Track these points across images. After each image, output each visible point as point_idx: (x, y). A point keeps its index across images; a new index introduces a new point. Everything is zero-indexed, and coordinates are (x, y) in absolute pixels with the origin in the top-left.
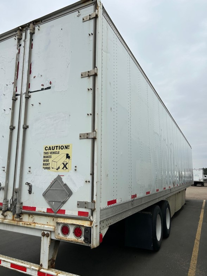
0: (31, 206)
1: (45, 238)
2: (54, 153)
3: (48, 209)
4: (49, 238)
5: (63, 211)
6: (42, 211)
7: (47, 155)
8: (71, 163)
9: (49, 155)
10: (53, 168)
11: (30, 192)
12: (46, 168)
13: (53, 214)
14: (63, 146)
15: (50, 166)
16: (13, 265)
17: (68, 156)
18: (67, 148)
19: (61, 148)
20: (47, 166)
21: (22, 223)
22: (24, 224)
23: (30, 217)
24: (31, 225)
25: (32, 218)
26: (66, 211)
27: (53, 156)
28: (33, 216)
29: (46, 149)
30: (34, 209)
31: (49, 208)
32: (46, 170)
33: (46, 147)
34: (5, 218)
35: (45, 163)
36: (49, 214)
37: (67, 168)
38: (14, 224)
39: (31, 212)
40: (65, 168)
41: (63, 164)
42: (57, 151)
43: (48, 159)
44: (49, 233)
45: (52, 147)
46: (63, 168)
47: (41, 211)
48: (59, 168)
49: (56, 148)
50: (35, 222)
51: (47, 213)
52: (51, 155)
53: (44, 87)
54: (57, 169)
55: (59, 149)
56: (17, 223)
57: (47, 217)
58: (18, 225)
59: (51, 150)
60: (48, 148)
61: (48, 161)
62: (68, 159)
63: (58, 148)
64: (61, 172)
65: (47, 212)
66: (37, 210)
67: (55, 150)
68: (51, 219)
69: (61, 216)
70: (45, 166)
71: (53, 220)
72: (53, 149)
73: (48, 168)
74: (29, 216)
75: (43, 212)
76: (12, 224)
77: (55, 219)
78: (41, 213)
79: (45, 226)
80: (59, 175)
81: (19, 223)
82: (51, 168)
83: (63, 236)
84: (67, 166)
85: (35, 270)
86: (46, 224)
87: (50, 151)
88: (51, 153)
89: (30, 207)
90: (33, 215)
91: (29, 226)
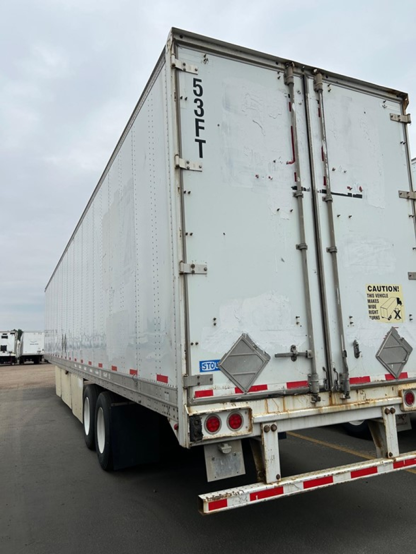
0: (362, 376)
1: (390, 415)
2: (381, 296)
3: (386, 375)
4: (394, 414)
5: (405, 375)
6: (380, 380)
7: (372, 298)
8: (405, 311)
9: (375, 298)
10: (383, 318)
11: (357, 355)
12: (374, 318)
13: (394, 381)
14: (391, 287)
15: (379, 314)
16: (354, 474)
17: (399, 302)
18: (396, 290)
19: (389, 289)
20: (375, 315)
21: (355, 405)
22: (357, 406)
23: (359, 393)
24: (368, 403)
25: (363, 394)
26: (408, 374)
27: (380, 299)
28: (364, 390)
29: (370, 289)
30: (367, 379)
31: (388, 373)
32: (374, 320)
33: (369, 287)
34: (315, 405)
35: (371, 309)
36: (389, 382)
37: (400, 318)
38: (340, 410)
39: (364, 384)
40: (398, 318)
41: (395, 311)
42: (384, 293)
43: (374, 304)
44: (393, 407)
45: (378, 287)
46: (396, 318)
47: (378, 381)
48: (390, 317)
49: (382, 288)
50: (368, 399)
51: (386, 382)
52: (377, 298)
53: (353, 192)
54: (389, 319)
55: (387, 291)
56: (347, 407)
57: (385, 388)
58: (349, 409)
59: (376, 291)
60: (372, 289)
61: (374, 307)
62: (399, 305)
63: (385, 288)
64: (394, 323)
65: (387, 380)
66: (372, 379)
67: (382, 292)
68: (390, 388)
69: (403, 381)
70: (372, 315)
71: (393, 389)
72: (379, 289)
73: (377, 318)
74: (357, 393)
75: (382, 381)
76: (337, 410)
77: (395, 387)
78: (378, 383)
79: (388, 399)
80: (393, 327)
81: (350, 406)
82: (380, 317)
83: (407, 407)
84: (400, 314)
85: (390, 463)
86: (384, 396)
87: (375, 293)
88: (377, 295)
89: (360, 378)
90: (363, 388)
91: (366, 406)
